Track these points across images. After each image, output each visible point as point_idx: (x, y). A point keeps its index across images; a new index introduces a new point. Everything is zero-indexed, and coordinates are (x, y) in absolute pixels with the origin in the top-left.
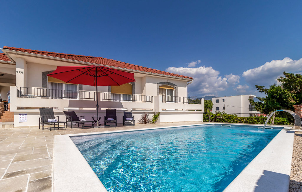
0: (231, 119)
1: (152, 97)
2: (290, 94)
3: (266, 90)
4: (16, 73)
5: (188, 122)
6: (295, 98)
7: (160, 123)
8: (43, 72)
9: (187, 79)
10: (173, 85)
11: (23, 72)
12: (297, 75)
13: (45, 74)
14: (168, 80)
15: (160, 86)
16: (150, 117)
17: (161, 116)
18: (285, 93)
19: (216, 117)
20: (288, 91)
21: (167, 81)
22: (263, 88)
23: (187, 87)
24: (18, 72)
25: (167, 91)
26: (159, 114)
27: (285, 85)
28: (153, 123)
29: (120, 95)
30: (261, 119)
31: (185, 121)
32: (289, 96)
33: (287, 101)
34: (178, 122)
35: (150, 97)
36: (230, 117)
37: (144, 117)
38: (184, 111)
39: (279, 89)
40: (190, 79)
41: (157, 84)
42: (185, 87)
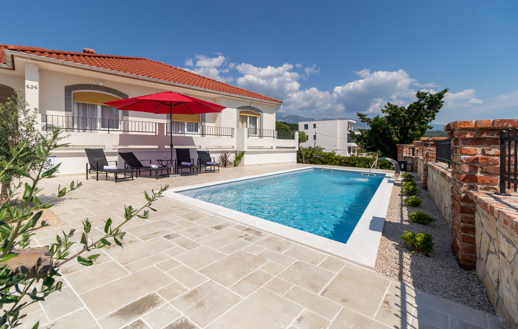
0: (329, 159)
1: (233, 129)
2: (393, 130)
3: (369, 119)
4: (26, 88)
5: (278, 163)
6: (399, 134)
7: (244, 166)
8: (65, 87)
9: (276, 103)
10: (258, 110)
11: (38, 87)
12: (401, 108)
13: (68, 89)
14: (251, 103)
15: (240, 112)
16: (231, 158)
17: (245, 156)
18: (389, 128)
19: (311, 156)
20: (392, 126)
21: (249, 105)
22: (365, 117)
23: (275, 114)
24: (28, 87)
25: (248, 119)
26: (243, 153)
27: (389, 118)
28: (235, 166)
29: (183, 124)
30: (363, 160)
31: (275, 162)
32: (393, 132)
33: (391, 138)
34: (267, 164)
35: (231, 129)
36: (328, 156)
37: (222, 157)
38: (274, 149)
39: (382, 123)
40: (280, 104)
41: (237, 108)
42: (273, 114)
